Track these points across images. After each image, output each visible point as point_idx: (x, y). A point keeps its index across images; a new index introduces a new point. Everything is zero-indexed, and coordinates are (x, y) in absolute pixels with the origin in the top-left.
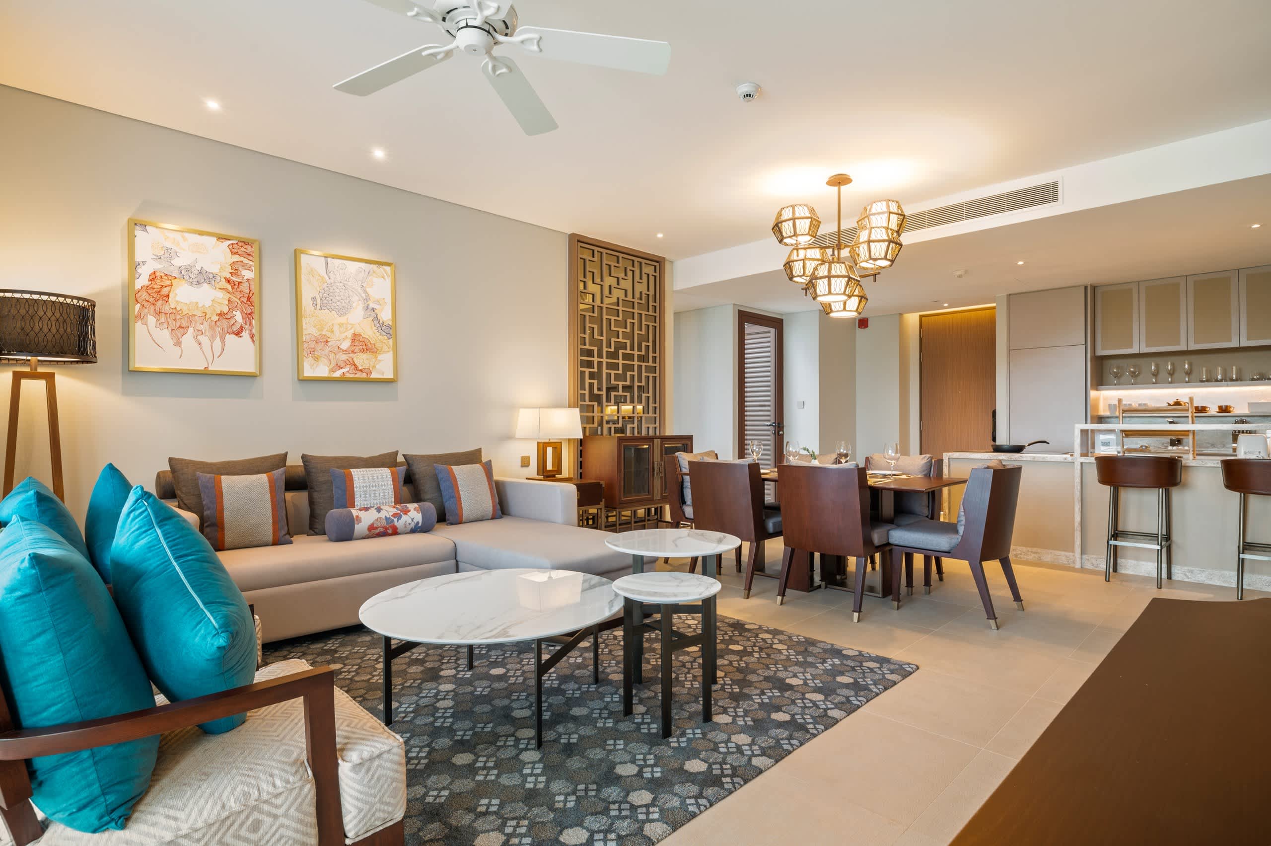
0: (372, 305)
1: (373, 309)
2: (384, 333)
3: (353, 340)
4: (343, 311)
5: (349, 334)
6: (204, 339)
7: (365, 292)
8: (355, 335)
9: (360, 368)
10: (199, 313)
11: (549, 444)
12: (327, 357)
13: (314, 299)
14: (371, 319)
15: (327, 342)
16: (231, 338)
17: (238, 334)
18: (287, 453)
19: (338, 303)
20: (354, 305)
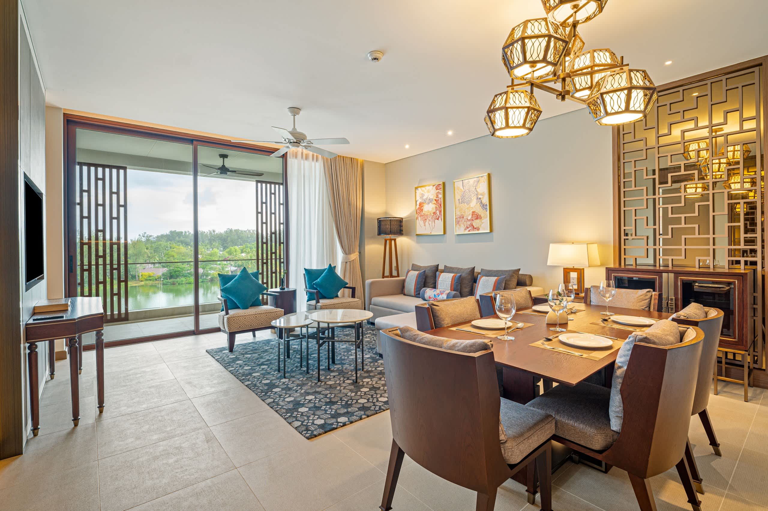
0: (479, 197)
1: (480, 198)
2: (484, 209)
3: (472, 215)
4: (468, 203)
5: (471, 212)
6: (430, 222)
7: (477, 191)
8: (473, 212)
9: (475, 227)
10: (429, 214)
11: (574, 270)
12: (464, 223)
13: (459, 200)
14: (479, 203)
15: (463, 217)
16: (436, 221)
17: (438, 219)
18: (438, 265)
19: (467, 199)
20: (473, 198)
